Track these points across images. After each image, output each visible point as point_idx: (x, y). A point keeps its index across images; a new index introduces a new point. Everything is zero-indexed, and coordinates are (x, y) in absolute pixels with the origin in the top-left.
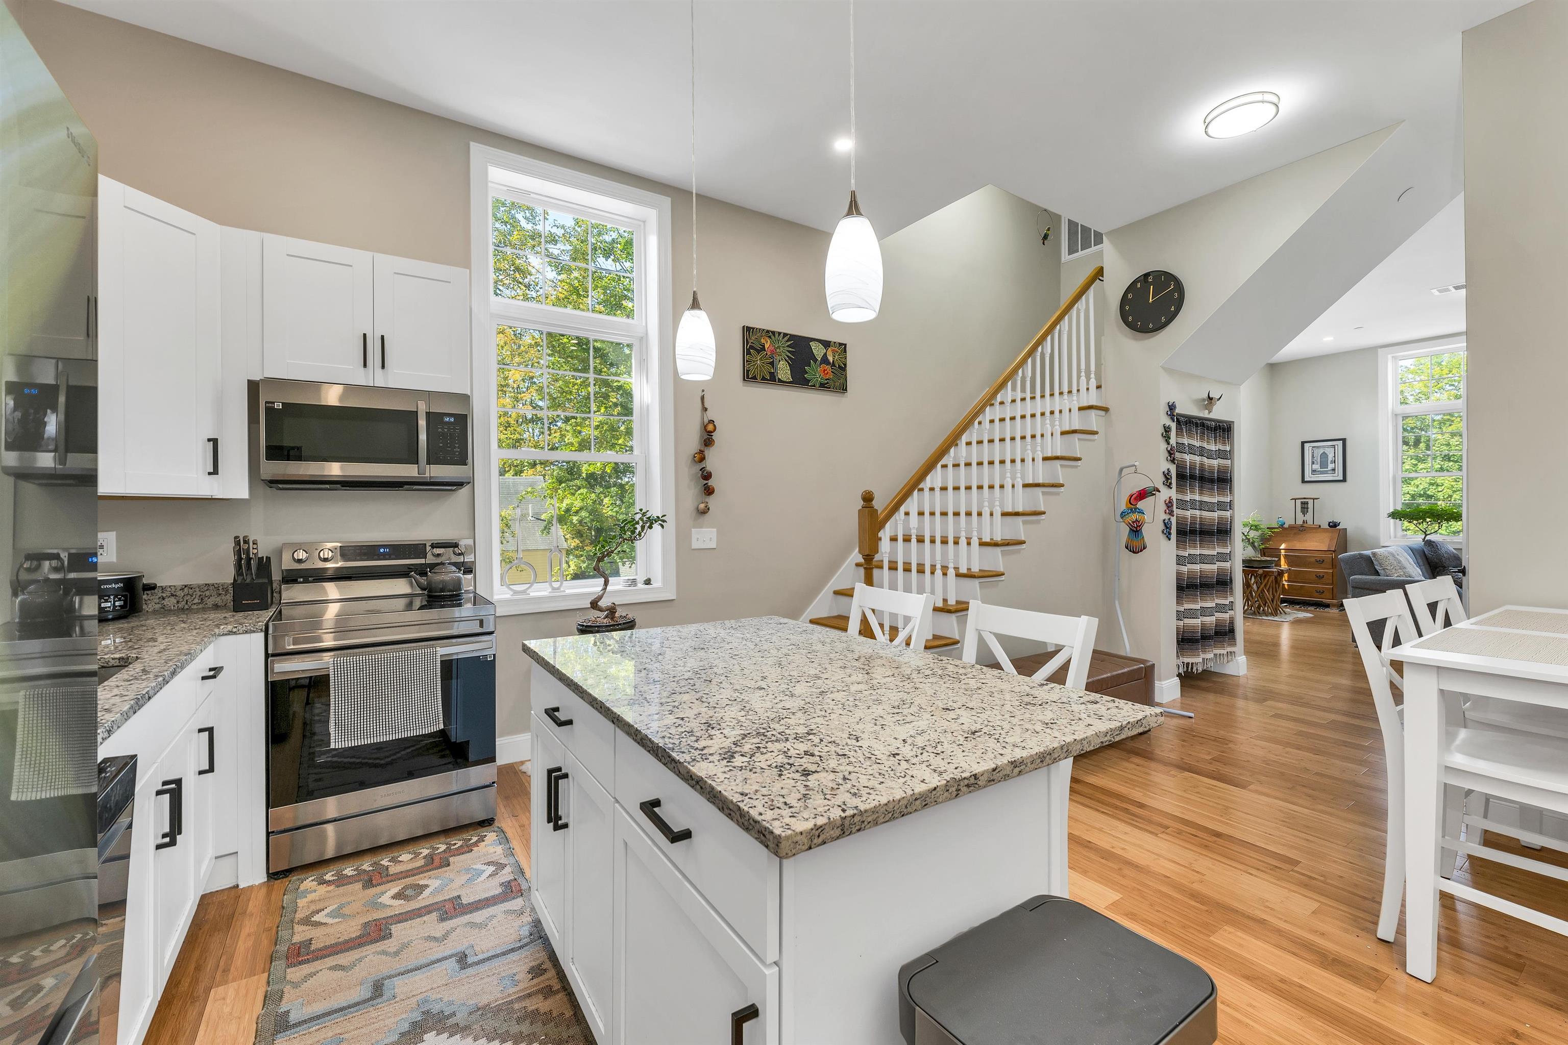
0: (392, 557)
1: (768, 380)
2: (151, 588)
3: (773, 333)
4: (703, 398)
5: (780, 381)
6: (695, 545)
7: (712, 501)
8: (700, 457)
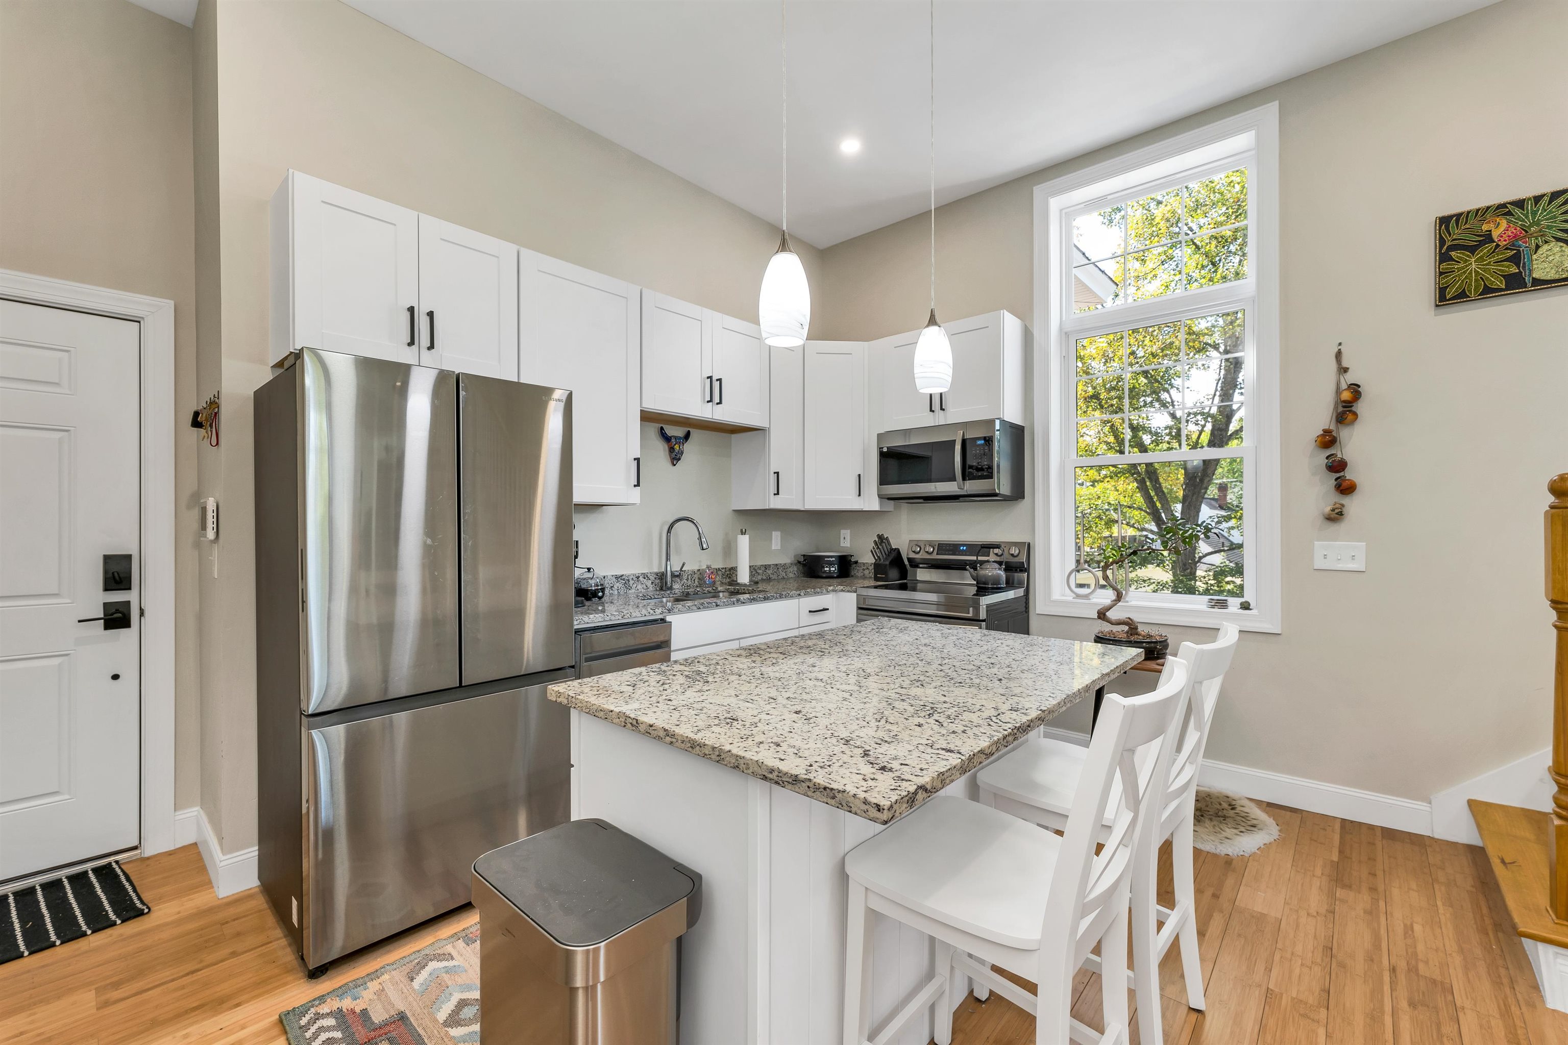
0: (968, 553)
1: (1501, 290)
2: (856, 562)
3: (1520, 204)
4: (1339, 355)
5: (1537, 282)
6: (1319, 563)
7: (1352, 504)
8: (1328, 440)
